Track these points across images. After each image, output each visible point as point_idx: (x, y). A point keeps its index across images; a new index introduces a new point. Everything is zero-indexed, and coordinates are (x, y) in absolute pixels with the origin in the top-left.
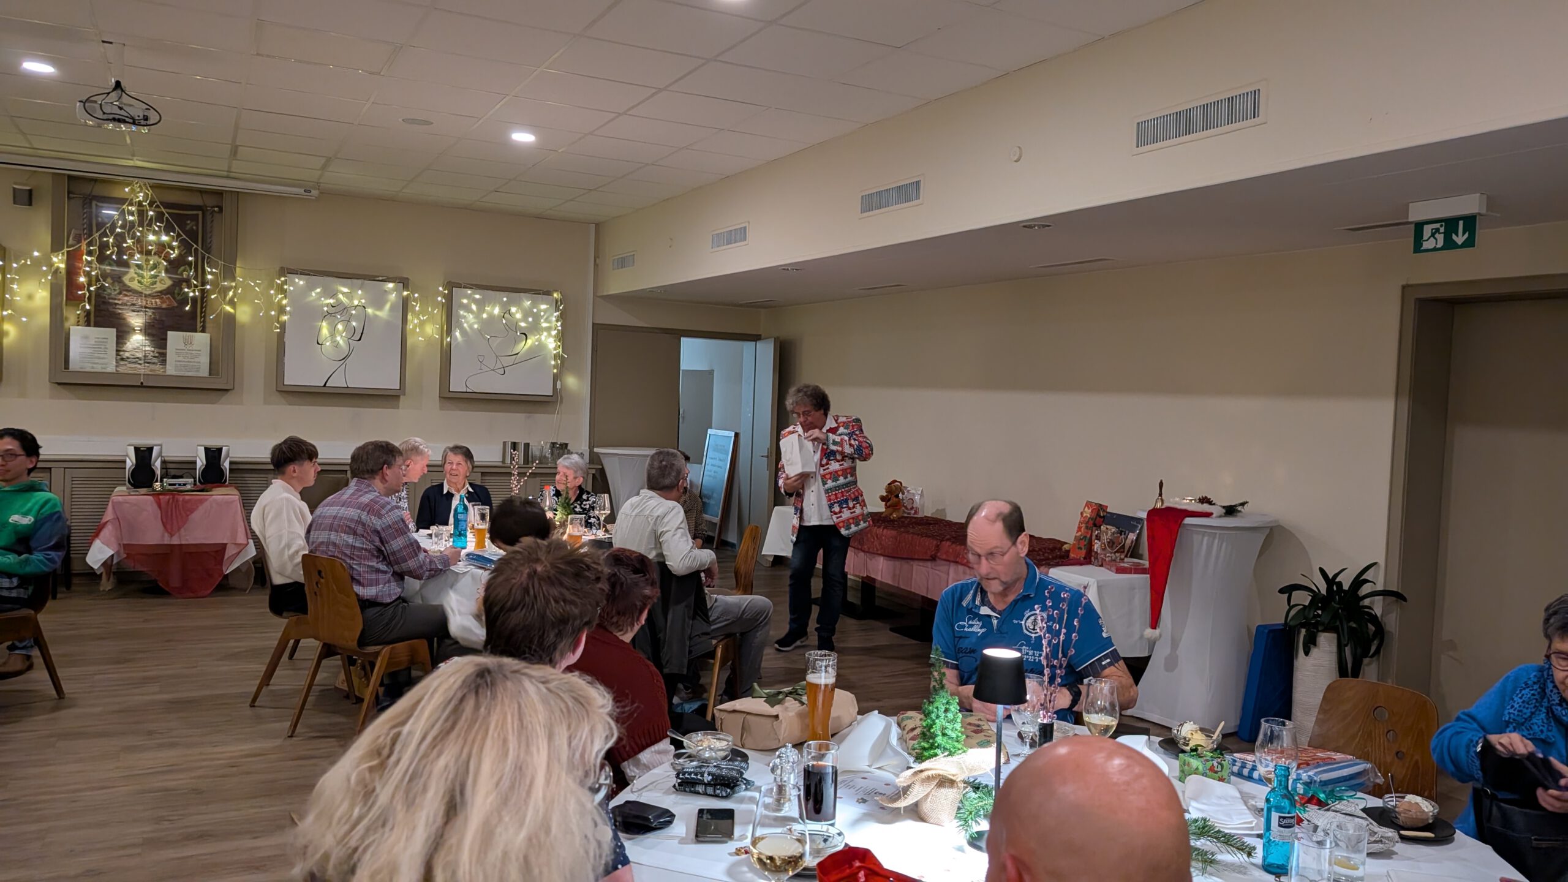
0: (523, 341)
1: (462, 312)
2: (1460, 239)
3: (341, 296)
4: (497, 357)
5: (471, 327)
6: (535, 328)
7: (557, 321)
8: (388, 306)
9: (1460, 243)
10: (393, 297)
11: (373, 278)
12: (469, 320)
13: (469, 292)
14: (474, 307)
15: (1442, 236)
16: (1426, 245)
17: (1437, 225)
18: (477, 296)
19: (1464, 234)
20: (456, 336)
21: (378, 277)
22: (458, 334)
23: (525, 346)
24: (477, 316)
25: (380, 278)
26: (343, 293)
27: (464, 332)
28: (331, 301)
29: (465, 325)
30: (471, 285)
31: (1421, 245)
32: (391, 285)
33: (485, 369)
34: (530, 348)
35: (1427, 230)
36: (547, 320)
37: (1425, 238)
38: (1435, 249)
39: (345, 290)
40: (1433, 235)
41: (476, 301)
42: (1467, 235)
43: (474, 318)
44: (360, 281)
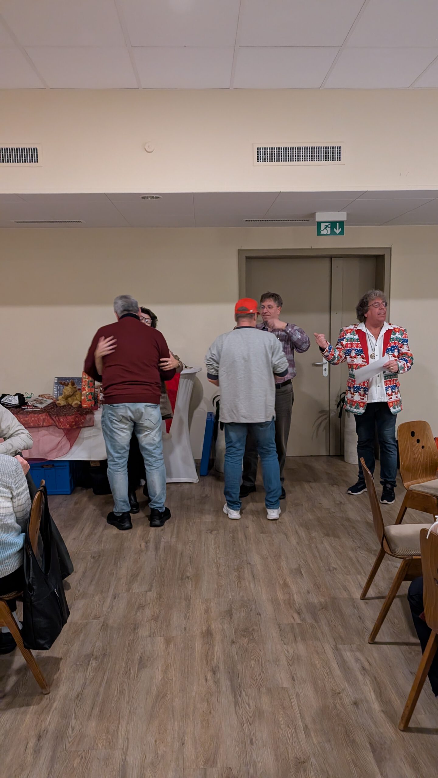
2: (338, 231)
9: (338, 233)
15: (330, 229)
16: (323, 232)
17: (327, 224)
19: (339, 229)
31: (321, 232)
35: (323, 226)
37: (322, 229)
38: (327, 235)
40: (326, 228)
42: (340, 230)
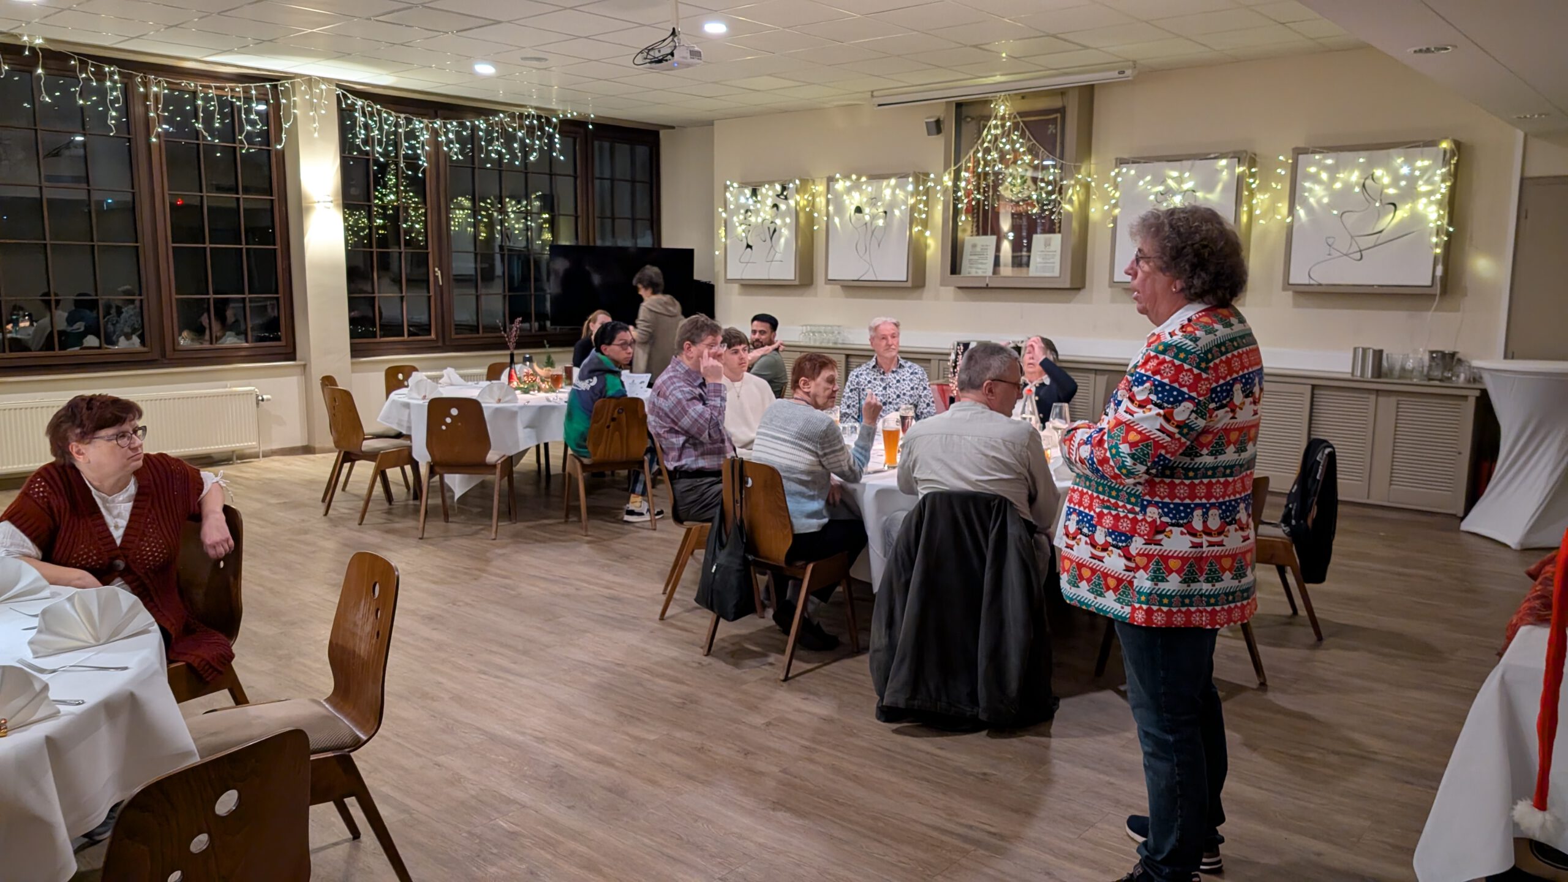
0: (1389, 213)
1: (1307, 185)
3: (1170, 182)
4: (1352, 237)
5: (1319, 202)
6: (1410, 193)
7: (1443, 181)
8: (1219, 188)
10: (1225, 174)
11: (1204, 157)
12: (1316, 193)
13: (1317, 157)
14: (1324, 176)
18: (1329, 162)
20: (1299, 217)
21: (1210, 154)
22: (1301, 212)
23: (1391, 221)
24: (1328, 186)
25: (1212, 156)
26: (1173, 178)
27: (1310, 210)
28: (1161, 188)
29: (1312, 200)
30: (1320, 148)
32: (1223, 162)
33: (1336, 254)
34: (1402, 222)
36: (1429, 182)
39: (1175, 174)
41: (1327, 168)
43: (1326, 189)
44: (1189, 163)
